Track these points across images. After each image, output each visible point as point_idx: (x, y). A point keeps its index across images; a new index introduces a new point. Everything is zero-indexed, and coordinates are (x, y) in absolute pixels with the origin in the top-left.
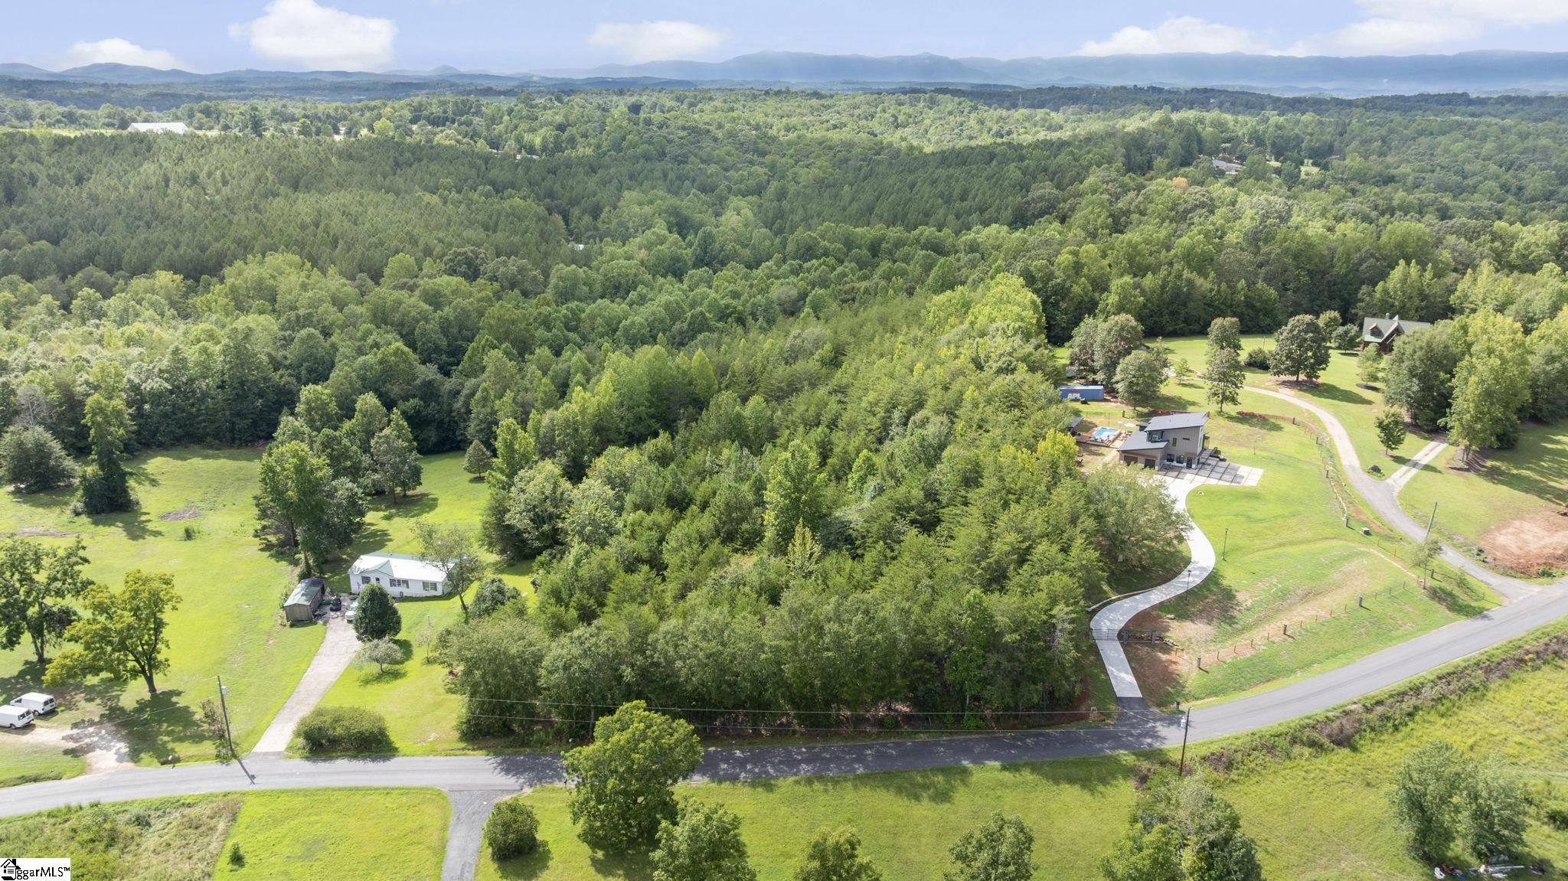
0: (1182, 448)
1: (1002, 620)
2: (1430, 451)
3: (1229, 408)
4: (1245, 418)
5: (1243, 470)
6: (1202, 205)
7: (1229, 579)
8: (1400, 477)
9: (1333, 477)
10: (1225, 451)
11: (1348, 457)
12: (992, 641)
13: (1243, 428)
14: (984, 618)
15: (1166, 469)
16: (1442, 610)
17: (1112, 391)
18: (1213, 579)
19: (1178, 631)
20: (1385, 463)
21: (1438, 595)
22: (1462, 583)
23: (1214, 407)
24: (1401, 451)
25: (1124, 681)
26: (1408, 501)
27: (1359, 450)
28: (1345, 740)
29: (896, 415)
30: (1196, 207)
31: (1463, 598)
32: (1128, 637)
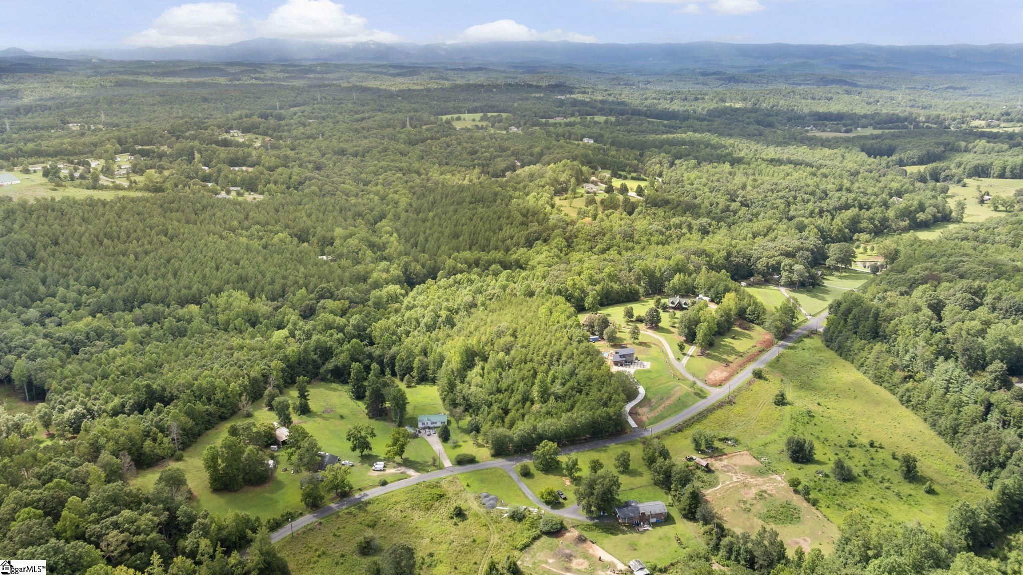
0: (628, 359)
1: (612, 414)
2: (692, 350)
3: (636, 341)
4: (641, 344)
5: (645, 363)
6: (600, 233)
7: (649, 396)
8: (685, 360)
9: (669, 363)
10: (640, 357)
11: (671, 356)
12: (610, 418)
13: (641, 348)
14: (608, 414)
15: (626, 365)
16: (698, 398)
17: (603, 338)
18: (646, 396)
19: (640, 411)
20: (681, 356)
21: (696, 394)
22: (702, 391)
23: (632, 341)
24: (684, 351)
25: (633, 424)
26: (688, 367)
27: (673, 352)
28: (680, 430)
29: (554, 358)
30: (597, 234)
31: (702, 394)
32: (631, 413)
